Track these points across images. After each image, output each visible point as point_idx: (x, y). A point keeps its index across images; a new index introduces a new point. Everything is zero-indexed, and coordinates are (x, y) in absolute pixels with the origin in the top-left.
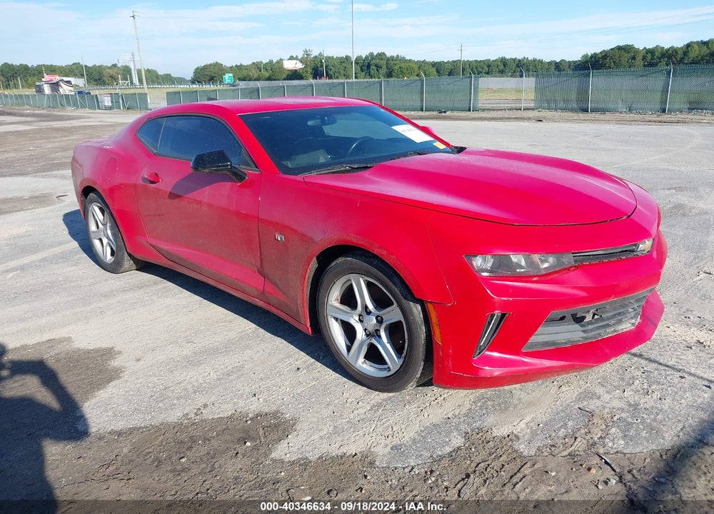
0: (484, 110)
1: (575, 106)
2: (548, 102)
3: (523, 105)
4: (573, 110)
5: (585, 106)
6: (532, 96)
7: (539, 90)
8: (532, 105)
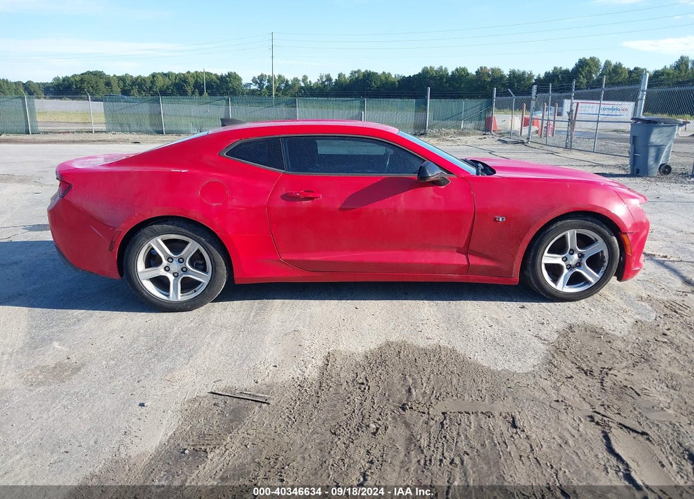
0: (46, 133)
1: (150, 128)
2: (121, 125)
3: (94, 128)
4: (148, 132)
5: (159, 129)
6: (103, 119)
7: (108, 113)
8: (104, 128)
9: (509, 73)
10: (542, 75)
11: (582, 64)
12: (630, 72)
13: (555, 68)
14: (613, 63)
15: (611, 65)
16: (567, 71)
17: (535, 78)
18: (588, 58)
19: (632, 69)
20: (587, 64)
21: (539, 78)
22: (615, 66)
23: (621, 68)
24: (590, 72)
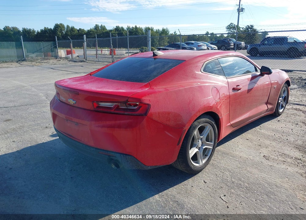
9: (22, 30)
10: (39, 31)
11: (57, 26)
12: (78, 30)
13: (45, 28)
14: (70, 26)
15: (69, 27)
16: (51, 29)
17: (36, 32)
18: (59, 24)
19: (78, 29)
20: (59, 26)
21: (39, 32)
22: (72, 28)
23: (74, 29)
24: (61, 30)
